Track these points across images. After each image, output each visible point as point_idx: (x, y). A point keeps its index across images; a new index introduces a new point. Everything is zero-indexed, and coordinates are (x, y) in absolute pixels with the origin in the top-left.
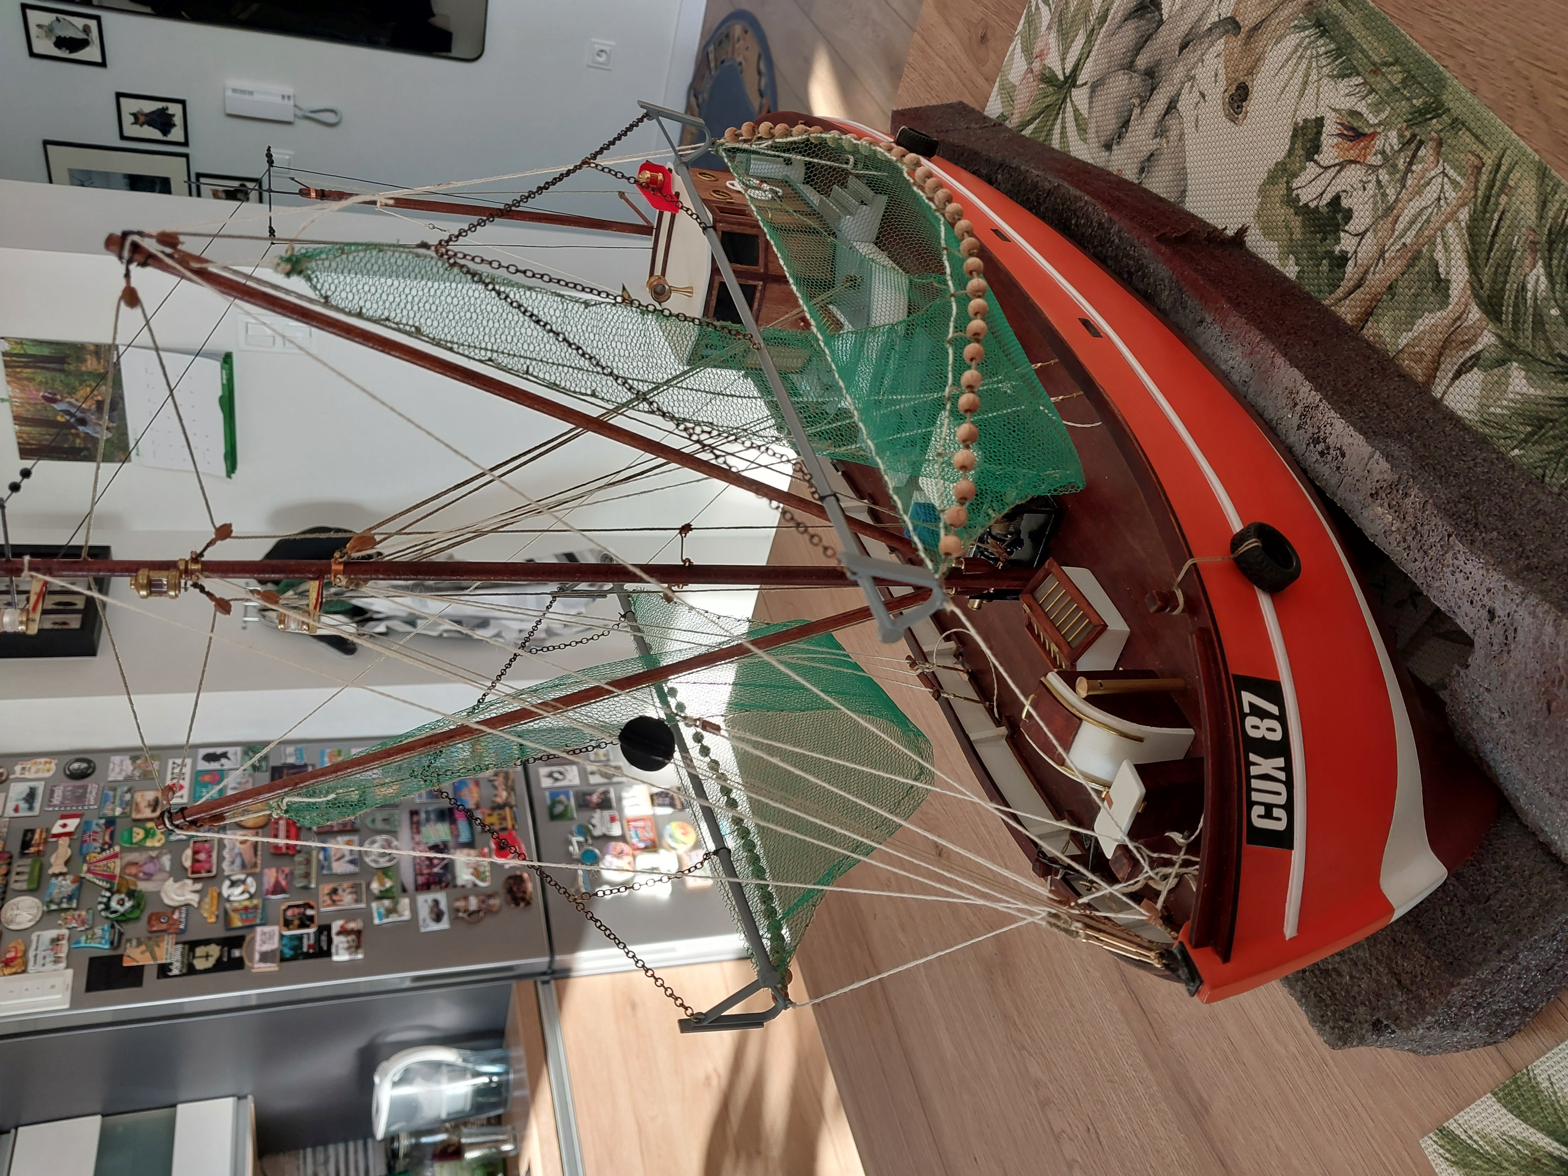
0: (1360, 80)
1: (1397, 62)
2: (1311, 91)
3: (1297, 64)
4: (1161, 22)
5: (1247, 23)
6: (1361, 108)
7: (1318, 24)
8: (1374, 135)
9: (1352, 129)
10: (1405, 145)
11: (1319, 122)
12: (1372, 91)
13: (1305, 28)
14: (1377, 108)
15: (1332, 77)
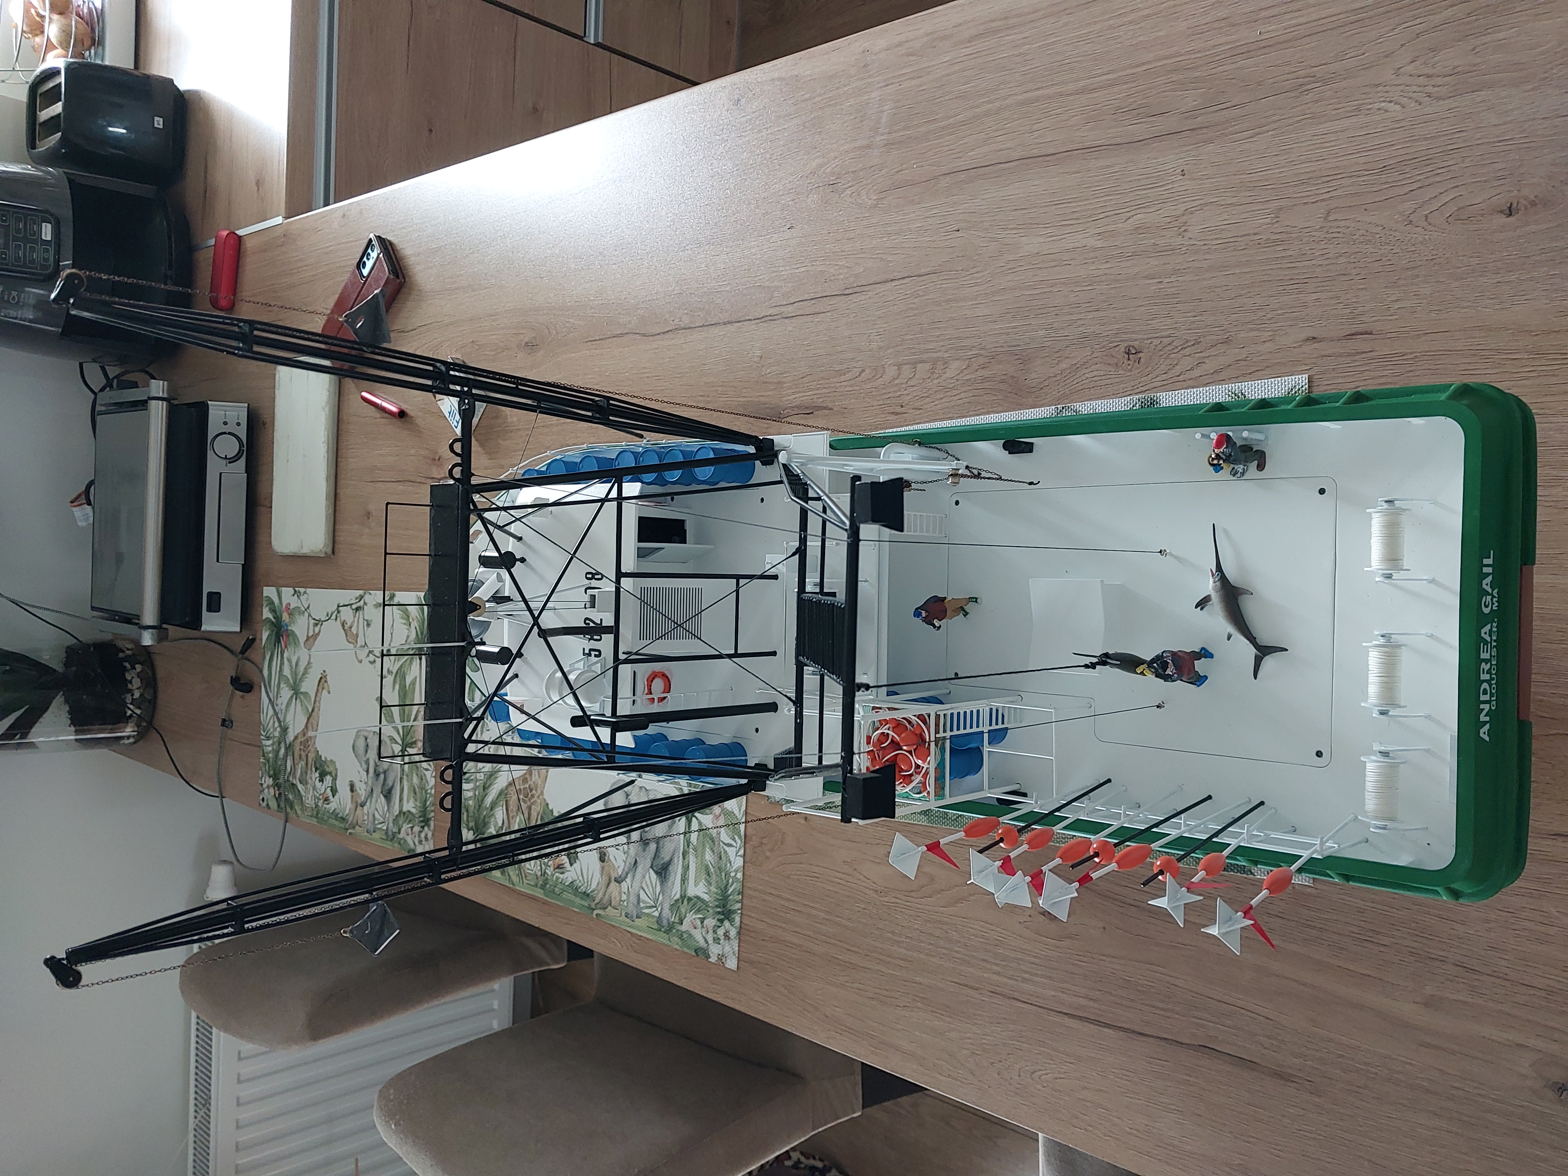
0: (566, 884)
1: (559, 895)
2: (579, 873)
3: (588, 878)
4: (652, 867)
5: (613, 884)
6: (561, 876)
7: (588, 895)
8: (554, 870)
9: (561, 868)
10: (545, 872)
11: (571, 865)
12: (561, 883)
13: (592, 892)
14: (558, 878)
15: (575, 881)
